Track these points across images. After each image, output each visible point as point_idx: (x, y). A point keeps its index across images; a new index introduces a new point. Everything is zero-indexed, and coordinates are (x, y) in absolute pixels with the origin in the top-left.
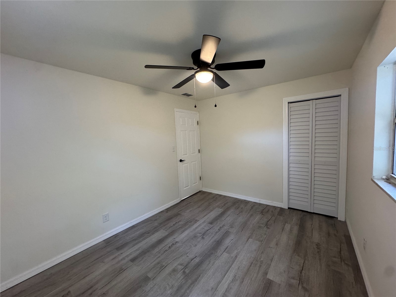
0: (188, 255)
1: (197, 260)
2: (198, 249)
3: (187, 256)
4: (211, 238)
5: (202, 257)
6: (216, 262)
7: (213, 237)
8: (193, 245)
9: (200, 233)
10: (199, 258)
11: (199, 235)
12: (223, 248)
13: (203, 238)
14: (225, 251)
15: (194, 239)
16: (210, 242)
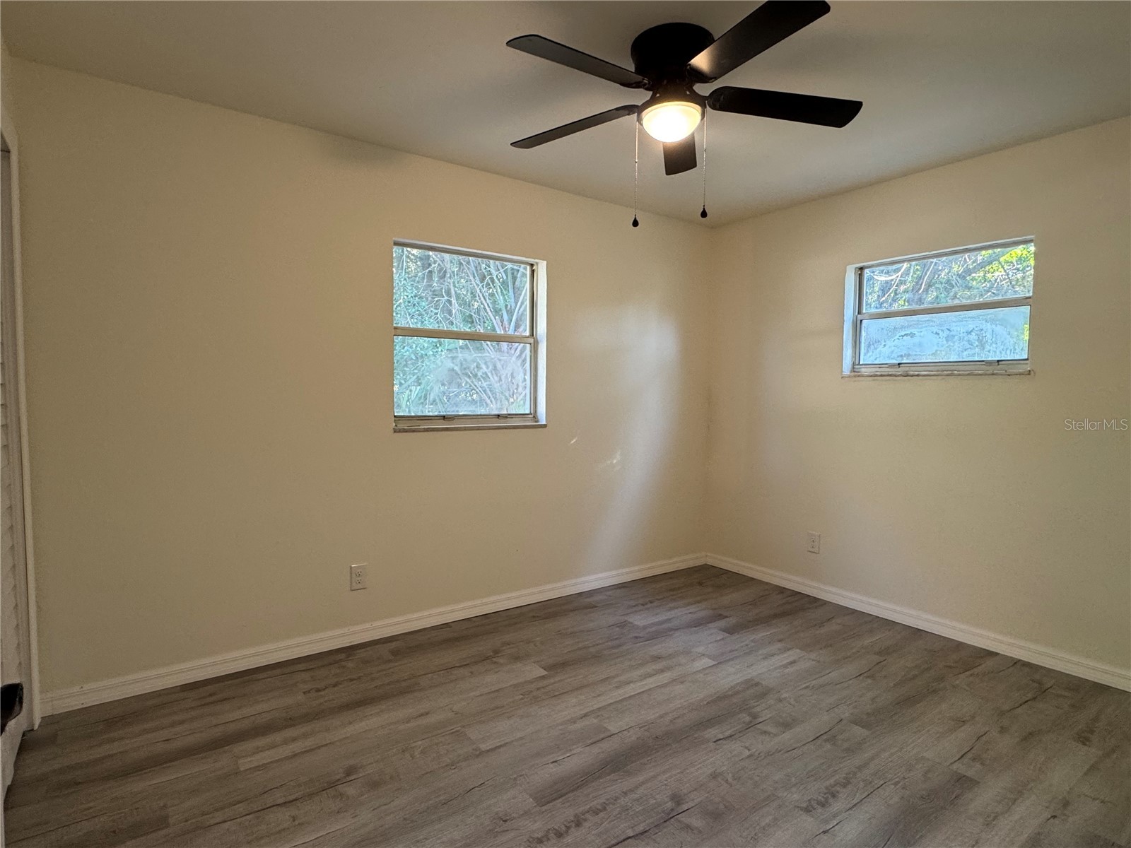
0: (747, 753)
1: (712, 733)
2: (705, 760)
3: (749, 750)
4: (641, 791)
5: (696, 736)
6: (653, 717)
7: (625, 793)
8: (727, 781)
9: (688, 827)
10: (707, 736)
11: (697, 822)
12: (609, 747)
13: (677, 799)
14: (609, 734)
15: (721, 806)
16: (651, 774)
